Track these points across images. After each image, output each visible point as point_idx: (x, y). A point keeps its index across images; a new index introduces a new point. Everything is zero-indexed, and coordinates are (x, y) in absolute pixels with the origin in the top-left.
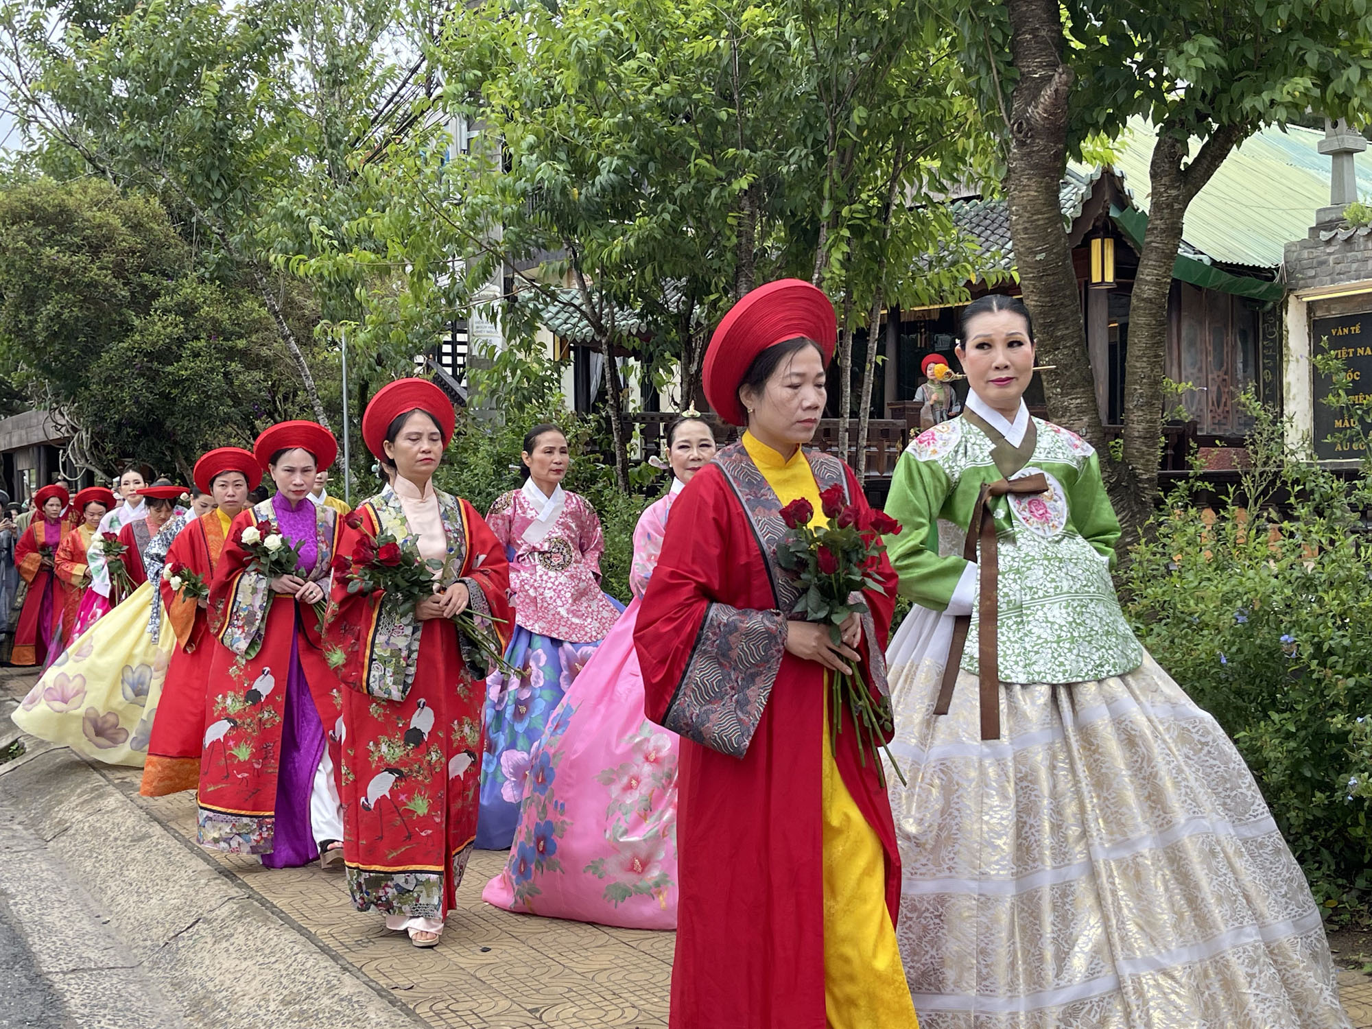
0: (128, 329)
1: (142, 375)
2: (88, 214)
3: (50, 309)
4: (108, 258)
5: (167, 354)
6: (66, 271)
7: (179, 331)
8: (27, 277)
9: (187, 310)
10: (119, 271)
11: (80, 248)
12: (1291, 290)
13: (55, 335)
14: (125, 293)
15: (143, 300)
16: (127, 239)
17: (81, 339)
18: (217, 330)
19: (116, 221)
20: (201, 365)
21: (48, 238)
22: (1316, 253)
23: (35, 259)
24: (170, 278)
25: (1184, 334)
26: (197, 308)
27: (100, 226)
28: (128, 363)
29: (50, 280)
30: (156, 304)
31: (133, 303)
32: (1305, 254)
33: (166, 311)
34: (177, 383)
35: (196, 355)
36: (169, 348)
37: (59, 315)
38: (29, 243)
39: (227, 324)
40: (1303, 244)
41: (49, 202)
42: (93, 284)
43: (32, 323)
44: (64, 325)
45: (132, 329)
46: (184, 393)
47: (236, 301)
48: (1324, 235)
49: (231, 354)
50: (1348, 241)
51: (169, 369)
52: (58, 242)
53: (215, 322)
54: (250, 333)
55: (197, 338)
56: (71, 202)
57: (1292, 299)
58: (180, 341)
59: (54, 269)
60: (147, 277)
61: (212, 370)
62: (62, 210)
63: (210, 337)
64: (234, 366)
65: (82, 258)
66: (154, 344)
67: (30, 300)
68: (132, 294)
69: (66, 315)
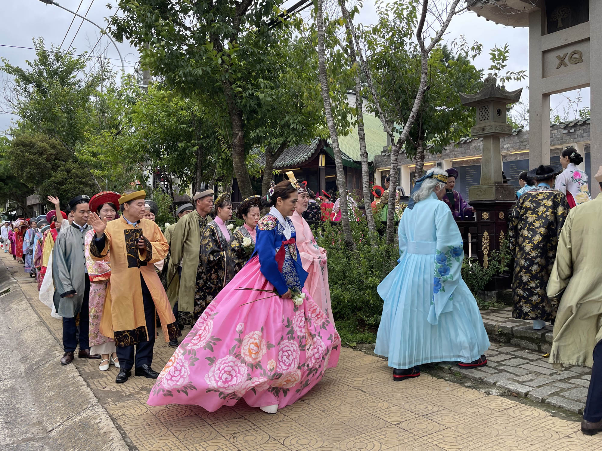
0: (51, 176)
1: (55, 188)
2: (39, 144)
3: (28, 170)
4: (45, 156)
5: (62, 183)
6: (32, 160)
7: (65, 176)
8: (21, 161)
9: (68, 171)
10: (47, 160)
11: (36, 153)
12: (376, 168)
13: (30, 177)
14: (50, 166)
15: (55, 168)
16: (50, 151)
17: (37, 178)
18: (77, 176)
19: (47, 146)
20: (72, 186)
21: (26, 151)
22: (382, 158)
23: (23, 156)
24: (65, 161)
25: (348, 179)
26: (71, 170)
27: (42, 147)
28: (51, 185)
29: (27, 162)
30: (59, 169)
31: (53, 168)
32: (379, 159)
33: (62, 171)
34: (64, 191)
35: (71, 183)
36: (63, 181)
37: (30, 172)
38: (22, 152)
39: (80, 175)
40: (379, 156)
41: (27, 141)
42: (40, 163)
43: (22, 174)
44: (31, 175)
45: (52, 176)
46: (67, 194)
47: (83, 168)
48: (383, 154)
49: (81, 183)
50: (389, 155)
51: (63, 187)
52: (30, 152)
53: (76, 174)
54: (86, 176)
55: (71, 178)
56: (34, 141)
57: (376, 170)
58: (66, 179)
59: (28, 159)
60: (57, 161)
61: (75, 188)
62: (31, 142)
63: (75, 178)
64: (81, 186)
65: (37, 156)
66: (58, 180)
67: (22, 167)
68: (53, 166)
69: (32, 172)
